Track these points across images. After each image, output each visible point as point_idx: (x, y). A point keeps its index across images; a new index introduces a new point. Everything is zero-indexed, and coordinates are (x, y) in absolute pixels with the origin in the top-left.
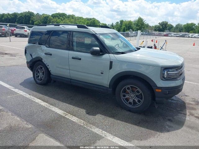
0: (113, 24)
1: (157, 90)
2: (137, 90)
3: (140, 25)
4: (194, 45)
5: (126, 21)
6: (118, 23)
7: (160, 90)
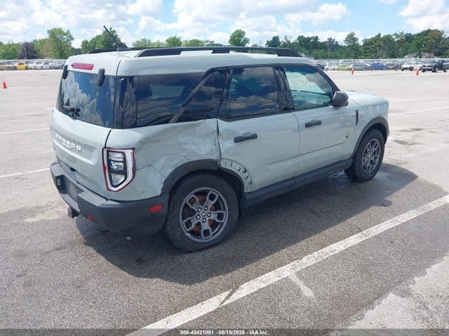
4: (5, 87)
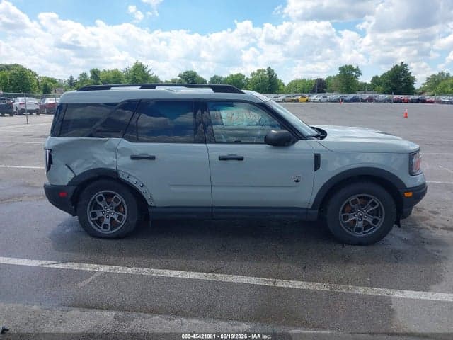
0: (71, 77)
1: (406, 194)
2: (371, 201)
3: (140, 78)
5: (105, 71)
6: (84, 75)
7: (410, 194)
